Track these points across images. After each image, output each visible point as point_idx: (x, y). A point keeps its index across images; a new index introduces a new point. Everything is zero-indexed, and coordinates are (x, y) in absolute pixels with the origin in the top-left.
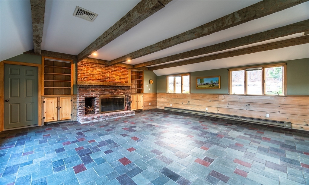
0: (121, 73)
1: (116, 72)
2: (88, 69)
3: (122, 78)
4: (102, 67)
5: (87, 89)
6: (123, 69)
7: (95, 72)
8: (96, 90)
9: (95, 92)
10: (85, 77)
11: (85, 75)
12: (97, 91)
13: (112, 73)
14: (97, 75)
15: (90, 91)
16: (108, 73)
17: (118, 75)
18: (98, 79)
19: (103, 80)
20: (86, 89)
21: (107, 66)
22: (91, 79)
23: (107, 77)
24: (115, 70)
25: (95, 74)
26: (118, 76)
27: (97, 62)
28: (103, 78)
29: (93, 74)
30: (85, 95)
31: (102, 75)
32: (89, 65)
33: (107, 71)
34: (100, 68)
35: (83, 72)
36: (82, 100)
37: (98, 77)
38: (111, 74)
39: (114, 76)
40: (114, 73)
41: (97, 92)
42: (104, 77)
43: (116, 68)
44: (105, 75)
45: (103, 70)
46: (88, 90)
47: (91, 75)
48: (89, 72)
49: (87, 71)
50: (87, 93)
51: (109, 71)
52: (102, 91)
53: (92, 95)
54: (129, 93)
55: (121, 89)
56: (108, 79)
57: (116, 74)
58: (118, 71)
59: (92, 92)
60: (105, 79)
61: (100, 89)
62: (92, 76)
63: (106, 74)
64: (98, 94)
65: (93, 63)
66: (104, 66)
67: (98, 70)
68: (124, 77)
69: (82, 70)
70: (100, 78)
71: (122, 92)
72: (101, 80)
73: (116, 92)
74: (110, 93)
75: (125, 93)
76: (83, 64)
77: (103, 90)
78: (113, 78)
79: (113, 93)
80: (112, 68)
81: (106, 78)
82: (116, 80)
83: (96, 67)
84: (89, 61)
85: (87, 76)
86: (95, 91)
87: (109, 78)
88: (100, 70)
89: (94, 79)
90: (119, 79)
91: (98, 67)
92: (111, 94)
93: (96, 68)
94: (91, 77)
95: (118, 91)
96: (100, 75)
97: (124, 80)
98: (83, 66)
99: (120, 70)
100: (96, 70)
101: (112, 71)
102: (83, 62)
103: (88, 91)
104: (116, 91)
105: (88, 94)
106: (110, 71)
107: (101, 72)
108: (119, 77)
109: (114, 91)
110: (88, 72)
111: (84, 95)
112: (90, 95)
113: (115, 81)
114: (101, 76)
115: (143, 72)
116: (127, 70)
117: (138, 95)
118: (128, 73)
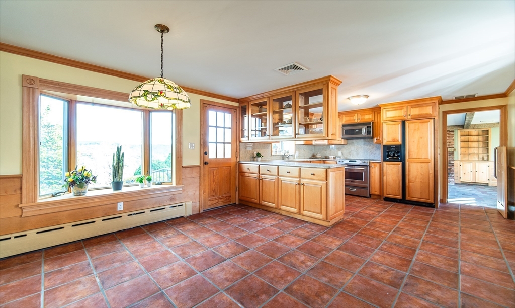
54: (451, 160)
115: (489, 131)
116: (452, 133)
117: (477, 164)
118: (453, 136)
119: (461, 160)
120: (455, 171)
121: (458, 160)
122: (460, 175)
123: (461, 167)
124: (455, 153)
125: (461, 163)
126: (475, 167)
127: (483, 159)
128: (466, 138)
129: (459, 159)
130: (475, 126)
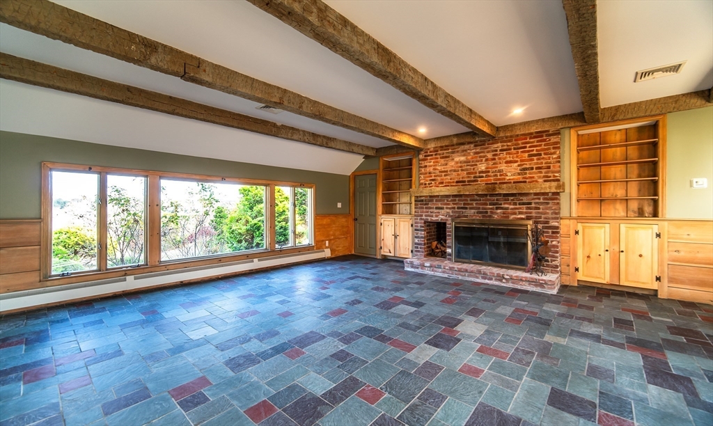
0: (527, 154)
1: (510, 154)
2: (437, 162)
3: (532, 169)
4: (466, 151)
5: (428, 204)
6: (535, 137)
7: (451, 164)
8: (445, 206)
9: (442, 211)
10: (431, 180)
11: (431, 176)
12: (447, 208)
13: (494, 159)
14: (455, 171)
15: (433, 208)
16: (482, 161)
17: (516, 162)
18: (456, 180)
19: (469, 181)
20: (426, 204)
21: (480, 143)
22: (442, 183)
23: (482, 172)
24: (505, 147)
25: (451, 171)
26: (516, 164)
27: (455, 140)
28: (469, 177)
29: (447, 171)
30: (424, 217)
31: (467, 170)
32: (440, 152)
33: (480, 157)
34: (463, 154)
35: (428, 169)
36: (419, 225)
37: (458, 175)
38: (491, 163)
39: (503, 167)
40: (500, 159)
41: (448, 210)
42: (472, 173)
43: (509, 141)
44: (474, 169)
45: (469, 157)
46: (429, 206)
47: (443, 174)
48: (439, 168)
49: (434, 166)
50: (427, 212)
51: (484, 157)
52: (458, 208)
53: (437, 216)
54: (550, 216)
55: (515, 204)
56: (482, 177)
57: (508, 159)
58: (515, 149)
59: (438, 211)
60: (475, 177)
61: (454, 204)
62: (445, 175)
63: (476, 165)
64: (450, 216)
65: (446, 147)
66: (472, 146)
67: (457, 159)
68: (542, 163)
69: (426, 166)
70: (462, 178)
71: (520, 213)
72: (464, 182)
73: (499, 211)
74: (481, 213)
75: (534, 215)
76: (429, 153)
77: (462, 206)
78: (499, 171)
79: (489, 214)
80: (496, 146)
81: (478, 175)
82: (508, 178)
83: (453, 153)
84: (439, 144)
85: (435, 176)
86: (442, 208)
87: (484, 175)
88: (463, 158)
89: (449, 182)
90: (519, 174)
91: (458, 152)
92: (483, 216)
93: (453, 155)
94: (443, 177)
95: (507, 209)
96: (462, 170)
97: (541, 172)
98: (429, 158)
99: (523, 143)
100: (453, 159)
101: (494, 155)
102: (428, 149)
103: (430, 208)
104: (497, 208)
105: (429, 213)
106: (490, 156)
107: (465, 162)
108: (519, 166)
109: (491, 209)
110: (437, 167)
111: (422, 216)
112: (432, 217)
113: (504, 179)
114: (465, 172)
115: (661, 124)
116: (553, 139)
117: (623, 227)
118: (557, 146)
119: (580, 219)
120: (564, 247)
121: (570, 218)
122: (575, 260)
123: (580, 237)
124: (564, 198)
125: (580, 227)
126: (616, 238)
127: (641, 213)
128: (592, 155)
129: (574, 215)
130: (617, 113)
